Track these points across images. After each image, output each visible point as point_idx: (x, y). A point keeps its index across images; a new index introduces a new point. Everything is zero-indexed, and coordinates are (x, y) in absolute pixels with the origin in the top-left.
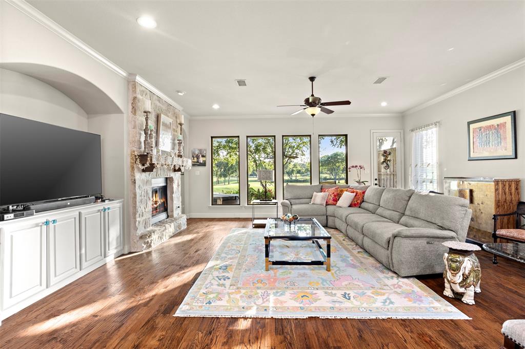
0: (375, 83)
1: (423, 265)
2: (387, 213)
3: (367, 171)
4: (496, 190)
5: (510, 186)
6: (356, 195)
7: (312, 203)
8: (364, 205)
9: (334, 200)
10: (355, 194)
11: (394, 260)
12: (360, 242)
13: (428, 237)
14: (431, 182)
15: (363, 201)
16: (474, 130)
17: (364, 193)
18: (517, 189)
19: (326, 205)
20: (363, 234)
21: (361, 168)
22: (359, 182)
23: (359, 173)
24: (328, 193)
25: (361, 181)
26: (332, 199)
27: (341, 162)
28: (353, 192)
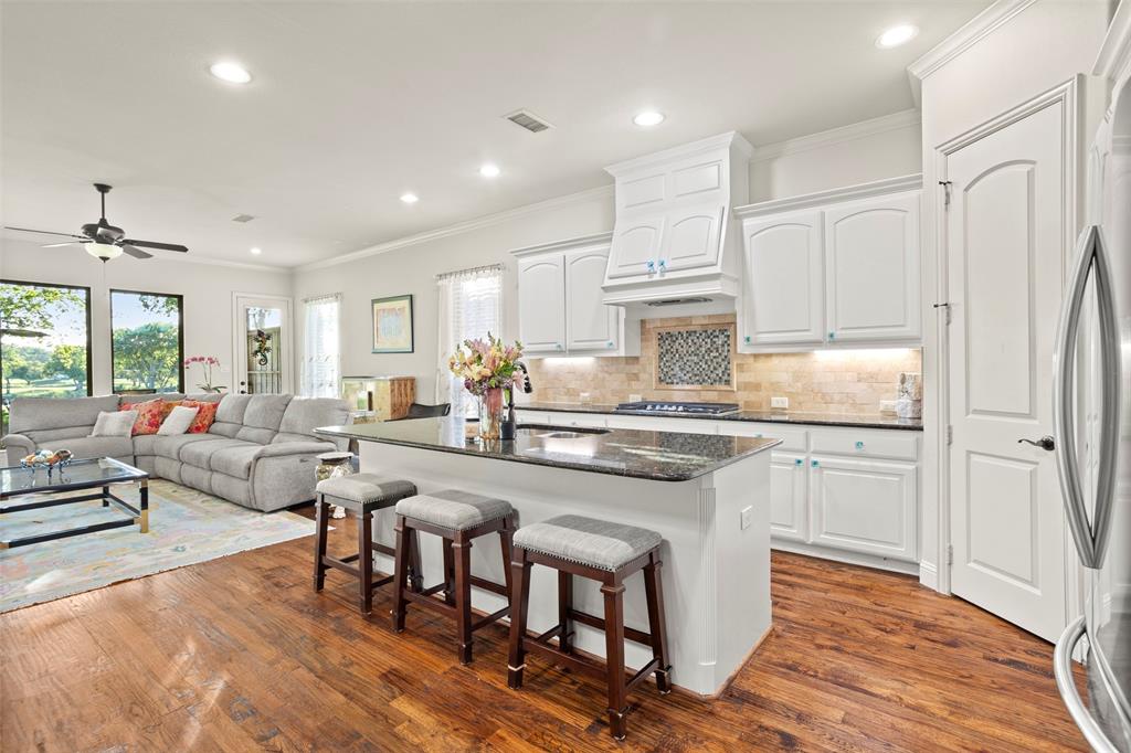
0: (235, 220)
1: (296, 492)
2: (253, 433)
3: (225, 368)
4: (392, 391)
5: (405, 385)
6: (199, 412)
7: (94, 434)
8: (215, 427)
9: (151, 425)
10: (198, 408)
11: (257, 493)
12: (205, 486)
13: (301, 453)
14: (331, 385)
15: (214, 421)
16: (378, 311)
17: (215, 406)
18: (412, 389)
19: (133, 436)
20: (211, 470)
21: (212, 362)
22: (208, 389)
23: (208, 372)
24: (136, 412)
25: (212, 386)
26: (146, 422)
27: (169, 348)
28: (195, 406)
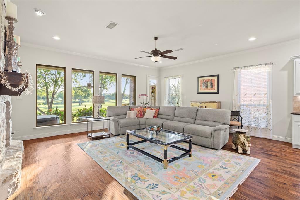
7: (127, 117)
8: (159, 116)
15: (159, 114)
16: (201, 81)
17: (158, 110)
19: (137, 118)
24: (136, 111)
25: (144, 103)
26: (139, 114)
